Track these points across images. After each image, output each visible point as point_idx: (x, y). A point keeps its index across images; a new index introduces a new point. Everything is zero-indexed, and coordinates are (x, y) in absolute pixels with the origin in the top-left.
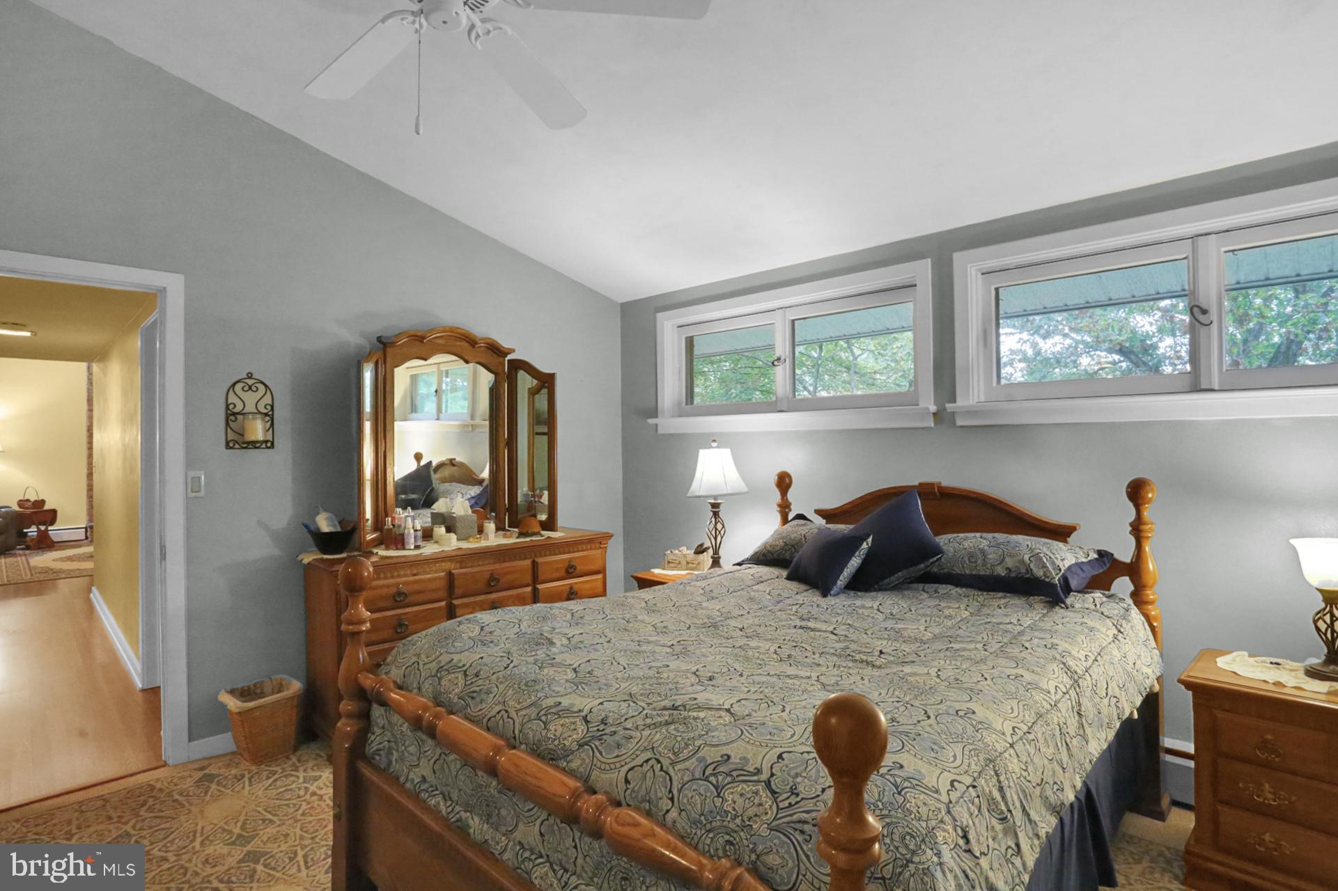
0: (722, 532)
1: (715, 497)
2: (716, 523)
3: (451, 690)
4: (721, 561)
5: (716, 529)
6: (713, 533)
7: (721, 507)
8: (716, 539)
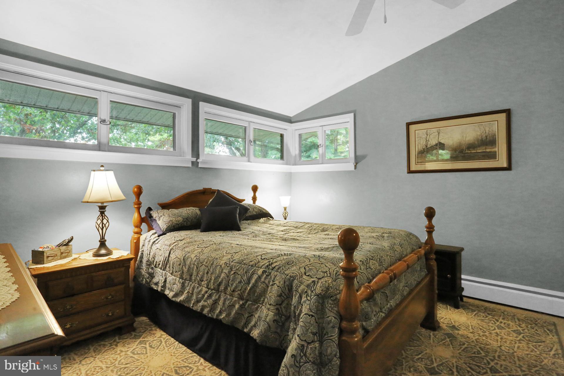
0: (107, 225)
1: (102, 203)
2: (103, 220)
3: (376, 267)
4: (107, 243)
5: (103, 223)
6: (101, 226)
7: (107, 209)
8: (102, 229)
